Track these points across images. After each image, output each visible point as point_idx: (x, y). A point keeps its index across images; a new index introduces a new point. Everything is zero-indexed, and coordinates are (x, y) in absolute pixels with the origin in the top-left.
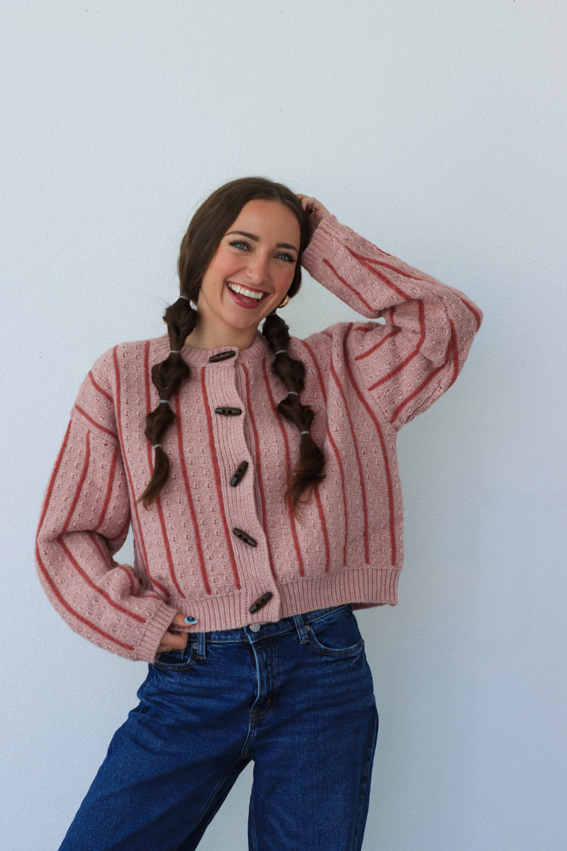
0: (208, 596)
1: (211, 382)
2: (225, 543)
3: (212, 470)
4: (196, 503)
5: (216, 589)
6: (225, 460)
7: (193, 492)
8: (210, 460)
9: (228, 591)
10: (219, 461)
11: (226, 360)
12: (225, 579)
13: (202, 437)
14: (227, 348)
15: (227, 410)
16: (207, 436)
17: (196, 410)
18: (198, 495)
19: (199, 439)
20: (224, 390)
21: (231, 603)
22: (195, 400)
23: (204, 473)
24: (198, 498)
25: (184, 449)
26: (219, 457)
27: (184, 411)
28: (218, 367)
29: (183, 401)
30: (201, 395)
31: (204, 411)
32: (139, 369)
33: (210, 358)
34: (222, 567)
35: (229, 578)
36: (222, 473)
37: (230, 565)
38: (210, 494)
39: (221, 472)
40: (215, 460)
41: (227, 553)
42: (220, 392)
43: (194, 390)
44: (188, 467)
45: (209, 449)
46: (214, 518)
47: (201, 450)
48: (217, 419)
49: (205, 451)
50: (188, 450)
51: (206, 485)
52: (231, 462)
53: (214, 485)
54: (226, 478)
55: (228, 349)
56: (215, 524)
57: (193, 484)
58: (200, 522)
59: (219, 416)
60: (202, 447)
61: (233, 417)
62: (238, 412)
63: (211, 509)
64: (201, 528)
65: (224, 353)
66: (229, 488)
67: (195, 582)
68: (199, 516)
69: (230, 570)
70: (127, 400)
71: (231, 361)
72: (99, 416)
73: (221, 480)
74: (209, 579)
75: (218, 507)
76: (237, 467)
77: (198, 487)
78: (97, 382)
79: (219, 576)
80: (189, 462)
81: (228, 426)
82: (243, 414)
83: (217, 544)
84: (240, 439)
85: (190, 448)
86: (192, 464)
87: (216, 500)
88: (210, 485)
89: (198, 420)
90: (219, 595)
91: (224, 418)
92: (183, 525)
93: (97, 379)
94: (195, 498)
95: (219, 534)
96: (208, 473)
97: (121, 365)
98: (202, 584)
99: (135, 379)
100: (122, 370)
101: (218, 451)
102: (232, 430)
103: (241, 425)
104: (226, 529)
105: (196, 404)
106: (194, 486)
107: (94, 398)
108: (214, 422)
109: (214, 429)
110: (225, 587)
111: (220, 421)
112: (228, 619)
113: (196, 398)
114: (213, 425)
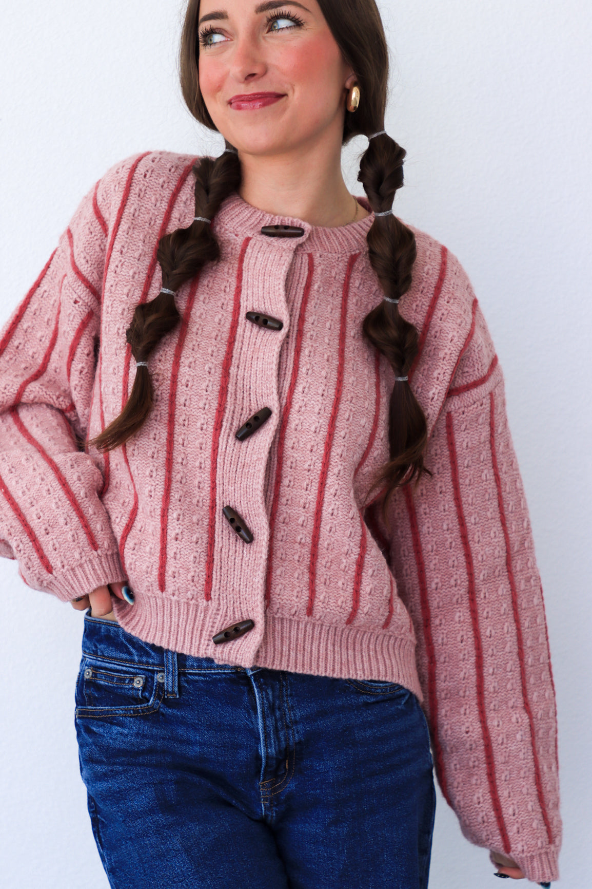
0: (159, 592)
1: (251, 265)
2: (206, 522)
3: (215, 405)
4: (177, 447)
5: (173, 588)
6: (239, 397)
7: (178, 429)
8: (217, 388)
9: (190, 597)
10: (229, 395)
11: (286, 239)
12: (189, 577)
13: (215, 349)
14: (295, 220)
15: (262, 318)
16: (224, 349)
17: (220, 304)
18: (183, 436)
19: (210, 351)
20: (267, 285)
21: (191, 616)
22: (223, 288)
23: (201, 405)
24: (184, 440)
25: (182, 359)
26: (231, 388)
27: (201, 298)
28: (269, 245)
29: (205, 282)
30: (233, 281)
31: (230, 308)
32: (158, 204)
33: (263, 228)
34: (191, 558)
35: (196, 579)
36: (228, 415)
37: (203, 558)
38: (200, 440)
39: (227, 411)
40: (223, 391)
41: (205, 536)
42: (261, 286)
43: (226, 270)
44: (181, 388)
45: (219, 370)
46: (199, 479)
47: (207, 368)
48: (246, 329)
49: (213, 371)
50: (187, 362)
51: (199, 425)
52: (246, 404)
53: (211, 429)
54: (232, 424)
55: (297, 222)
56: (199, 487)
57: (180, 418)
58: (176, 477)
59: (249, 324)
60: (210, 365)
61: (269, 332)
62: (279, 326)
63: (197, 464)
64: (174, 485)
65: (286, 227)
66: (232, 439)
67: (147, 564)
68: (177, 467)
69: (202, 566)
70: (123, 247)
71: (292, 243)
72: (82, 255)
73: (224, 424)
74: (167, 568)
75: (208, 463)
76: (253, 413)
77: (186, 423)
78: (99, 204)
79: (181, 571)
80: (184, 382)
81: (257, 346)
82: (284, 331)
83: (195, 519)
84: (269, 373)
85: (191, 359)
86: (187, 386)
87: (208, 452)
88: (205, 427)
89: (217, 320)
90: (176, 597)
91: (256, 329)
92: (147, 473)
93: (100, 199)
94: (178, 439)
95: (201, 504)
96: (207, 407)
97: (135, 189)
98: (155, 573)
99: (147, 217)
100: (133, 198)
101: (232, 380)
102: (261, 355)
103: (276, 349)
104: (213, 501)
105: (222, 294)
106: (181, 421)
107: (87, 227)
108: (240, 330)
109: (236, 343)
110: (187, 590)
111: (248, 334)
112: (180, 638)
113: (225, 284)
114: (237, 336)
